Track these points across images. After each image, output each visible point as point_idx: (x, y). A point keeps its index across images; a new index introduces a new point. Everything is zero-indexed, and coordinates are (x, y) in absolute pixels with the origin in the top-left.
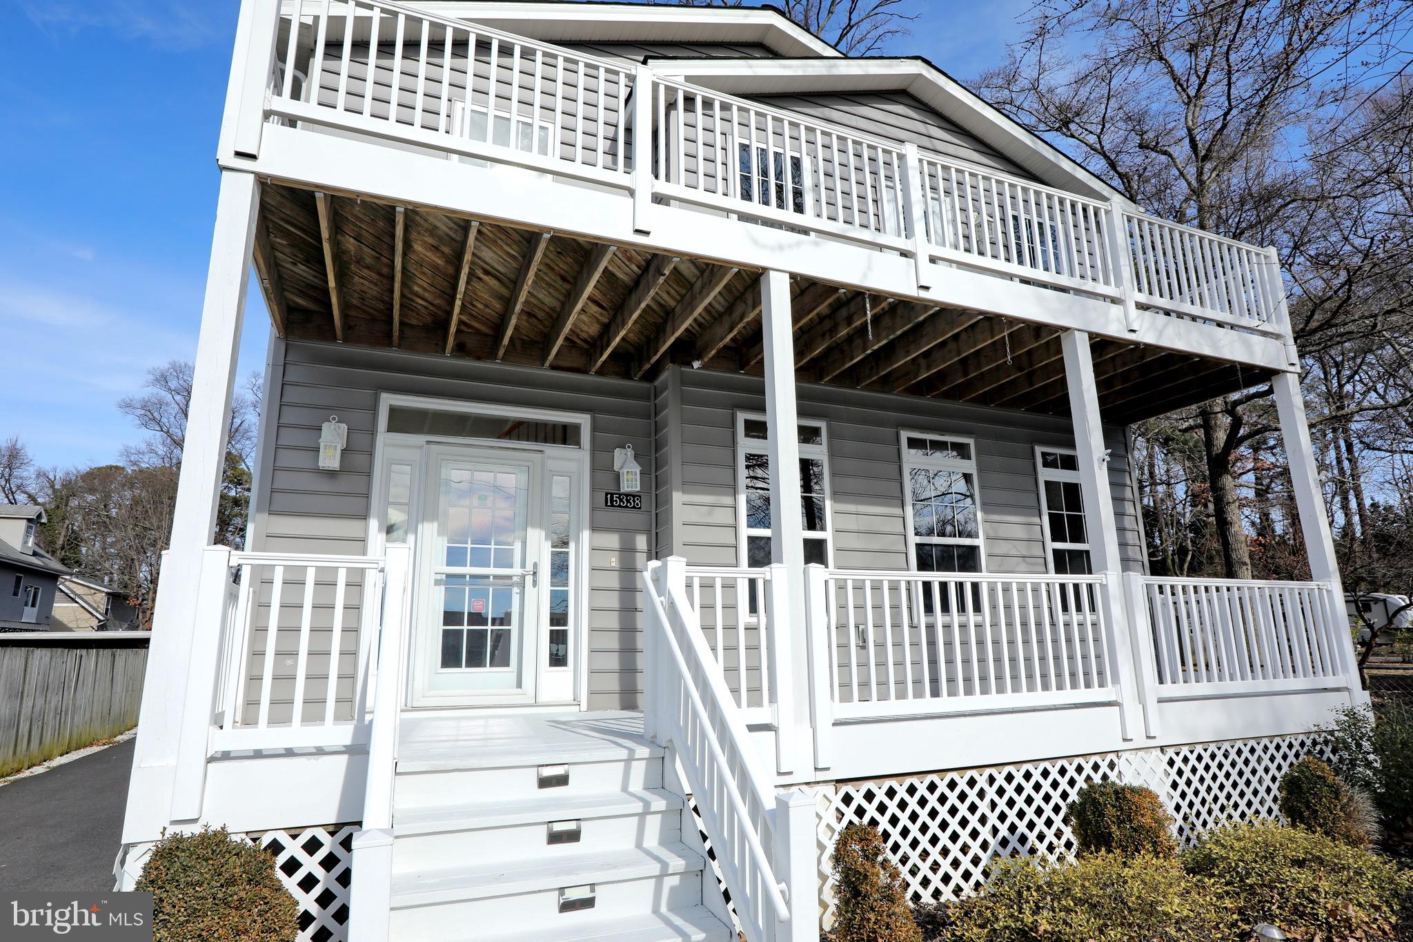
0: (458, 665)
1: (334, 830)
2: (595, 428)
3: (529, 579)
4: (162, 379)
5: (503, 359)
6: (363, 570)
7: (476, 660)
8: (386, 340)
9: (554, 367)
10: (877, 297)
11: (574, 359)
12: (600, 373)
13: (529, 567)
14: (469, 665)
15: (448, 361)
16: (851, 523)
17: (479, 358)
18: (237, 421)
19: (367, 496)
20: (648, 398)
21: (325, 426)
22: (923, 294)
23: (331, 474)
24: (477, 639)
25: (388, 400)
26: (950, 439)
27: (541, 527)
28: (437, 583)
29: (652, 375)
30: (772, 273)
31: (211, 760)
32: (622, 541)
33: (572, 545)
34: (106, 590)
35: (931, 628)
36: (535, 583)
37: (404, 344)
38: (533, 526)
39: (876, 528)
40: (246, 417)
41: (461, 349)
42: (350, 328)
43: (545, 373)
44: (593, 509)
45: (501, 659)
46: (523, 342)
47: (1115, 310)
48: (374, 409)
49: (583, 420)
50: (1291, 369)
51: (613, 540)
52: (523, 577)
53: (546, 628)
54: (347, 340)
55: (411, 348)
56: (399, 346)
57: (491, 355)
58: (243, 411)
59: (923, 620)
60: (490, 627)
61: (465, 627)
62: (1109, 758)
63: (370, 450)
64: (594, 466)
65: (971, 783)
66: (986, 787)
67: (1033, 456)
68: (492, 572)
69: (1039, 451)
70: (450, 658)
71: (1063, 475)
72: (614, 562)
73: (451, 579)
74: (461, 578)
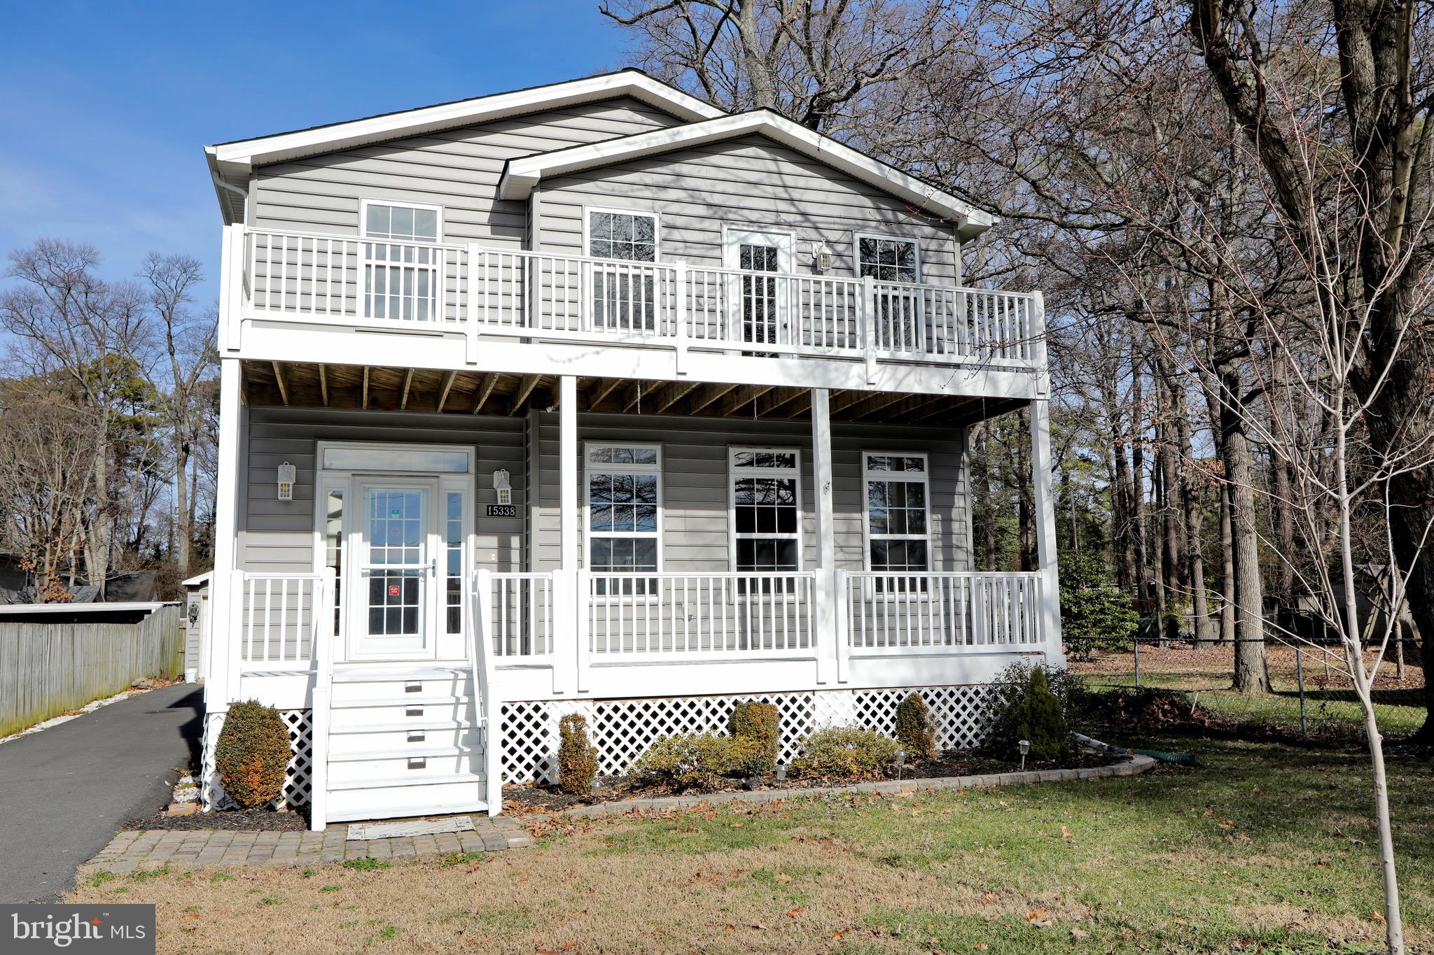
0: (381, 633)
1: (304, 711)
2: (478, 457)
3: (430, 572)
5: (406, 408)
6: (311, 581)
7: (393, 629)
8: (318, 401)
9: (445, 411)
10: (645, 383)
11: (461, 404)
12: (482, 412)
13: (430, 564)
14: (389, 632)
15: (365, 413)
16: (679, 524)
17: (388, 409)
18: (134, 321)
19: (312, 515)
20: (521, 430)
21: (280, 468)
22: (681, 378)
23: (287, 503)
24: (394, 614)
26: (775, 451)
27: (438, 533)
28: (364, 575)
29: (522, 412)
30: (563, 378)
31: (243, 676)
32: (500, 542)
33: (463, 545)
35: (743, 605)
36: (434, 574)
37: (333, 403)
38: (432, 533)
39: (700, 528)
40: (145, 314)
41: (374, 403)
42: (293, 394)
43: (439, 416)
44: (478, 516)
45: (411, 627)
46: (422, 394)
47: (857, 368)
49: (469, 451)
50: (1041, 397)
51: (493, 541)
52: (426, 569)
53: (444, 606)
54: (291, 403)
55: (337, 406)
56: (329, 405)
57: (396, 406)
58: (140, 306)
59: (737, 598)
60: (403, 606)
61: (385, 606)
62: (805, 695)
63: (313, 483)
64: (478, 485)
65: (692, 705)
66: (703, 709)
67: (859, 460)
68: (403, 566)
69: (865, 455)
70: (375, 627)
71: (888, 476)
72: (494, 557)
73: (374, 573)
74: (381, 572)
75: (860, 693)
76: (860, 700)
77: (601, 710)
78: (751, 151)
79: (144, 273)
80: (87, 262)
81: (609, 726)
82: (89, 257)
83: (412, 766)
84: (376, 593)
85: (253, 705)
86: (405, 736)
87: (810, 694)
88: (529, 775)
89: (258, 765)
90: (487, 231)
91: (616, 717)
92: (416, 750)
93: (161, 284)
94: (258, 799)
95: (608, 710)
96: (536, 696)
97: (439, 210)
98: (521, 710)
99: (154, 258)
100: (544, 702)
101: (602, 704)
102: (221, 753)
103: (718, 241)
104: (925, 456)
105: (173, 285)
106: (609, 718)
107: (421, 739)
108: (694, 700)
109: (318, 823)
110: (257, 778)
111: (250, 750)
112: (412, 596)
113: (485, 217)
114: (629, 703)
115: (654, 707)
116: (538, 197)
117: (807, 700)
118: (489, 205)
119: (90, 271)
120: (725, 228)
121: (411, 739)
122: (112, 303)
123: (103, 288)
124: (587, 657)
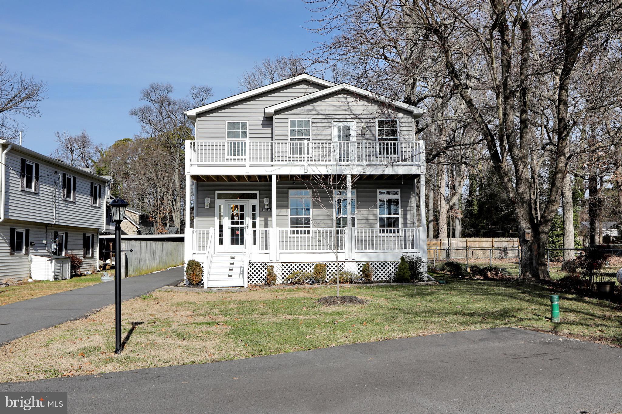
0: (234, 244)
2: (260, 194)
3: (247, 227)
4: (148, 95)
7: (237, 243)
9: (250, 181)
12: (260, 181)
13: (247, 225)
16: (316, 213)
17: (234, 181)
19: (215, 212)
21: (205, 199)
22: (306, 174)
23: (208, 209)
24: (237, 239)
25: (217, 192)
27: (250, 216)
28: (229, 228)
30: (273, 175)
31: (194, 254)
32: (265, 219)
33: (256, 220)
34: (139, 214)
41: (230, 180)
43: (248, 183)
44: (260, 212)
45: (242, 243)
48: (214, 194)
49: (257, 192)
50: (422, 173)
51: (263, 219)
57: (237, 181)
60: (240, 237)
61: (235, 237)
62: (342, 263)
63: (214, 203)
64: (260, 202)
65: (308, 265)
66: (312, 266)
67: (376, 192)
68: (240, 226)
69: (378, 190)
70: (232, 243)
71: (385, 197)
72: (263, 223)
73: (232, 228)
74: (234, 228)
75: (359, 263)
76: (359, 265)
77: (283, 265)
78: (340, 96)
79: (190, 95)
80: (169, 91)
81: (285, 269)
82: (169, 89)
83: (229, 276)
84: (232, 233)
85: (194, 261)
86: (229, 269)
87: (343, 263)
88: (264, 282)
89: (194, 274)
90: (261, 127)
91: (287, 267)
92: (231, 272)
93: (197, 99)
94: (195, 283)
95: (285, 265)
96: (266, 261)
97: (248, 122)
98: (261, 264)
99: (194, 88)
100: (268, 263)
101: (283, 264)
102: (187, 271)
103: (330, 126)
104: (399, 190)
105: (201, 99)
106: (285, 267)
107: (232, 270)
108: (309, 263)
109: (206, 287)
110: (194, 277)
111: (193, 271)
112: (242, 234)
113: (261, 123)
114: (291, 263)
115: (298, 265)
116: (274, 117)
117: (343, 264)
118: (262, 119)
119: (170, 95)
120: (333, 121)
121: (230, 270)
122: (179, 108)
123: (175, 103)
124: (279, 251)
